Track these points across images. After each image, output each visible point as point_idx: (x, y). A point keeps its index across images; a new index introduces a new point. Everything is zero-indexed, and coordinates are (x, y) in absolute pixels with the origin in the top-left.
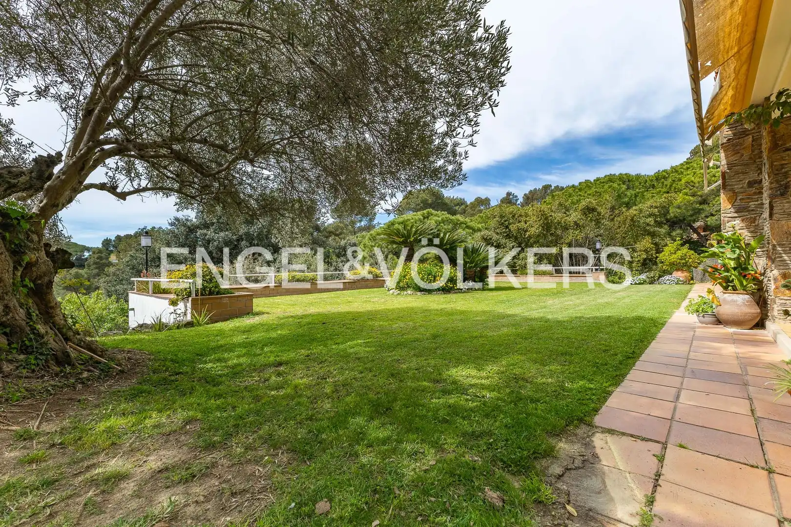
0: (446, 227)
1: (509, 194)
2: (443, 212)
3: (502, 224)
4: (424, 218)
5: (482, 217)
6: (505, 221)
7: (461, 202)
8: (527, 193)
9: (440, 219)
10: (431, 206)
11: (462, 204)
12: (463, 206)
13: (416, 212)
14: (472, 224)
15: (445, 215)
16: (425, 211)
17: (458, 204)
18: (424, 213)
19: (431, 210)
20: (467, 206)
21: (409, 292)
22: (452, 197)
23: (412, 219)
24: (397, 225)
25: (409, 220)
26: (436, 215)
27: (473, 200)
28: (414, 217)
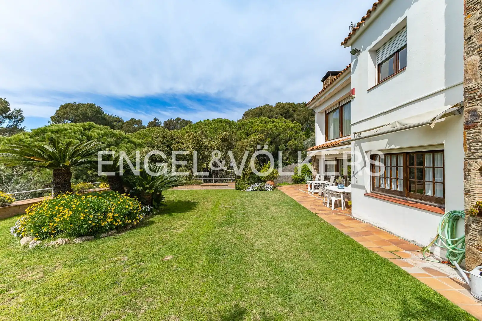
0: (109, 140)
1: (155, 120)
2: (106, 127)
3: (164, 143)
4: (85, 129)
5: (140, 134)
6: (167, 141)
7: (119, 120)
8: (166, 121)
9: (103, 132)
10: (91, 119)
11: (119, 121)
12: (120, 123)
13: (75, 122)
14: (134, 139)
15: (108, 129)
16: (85, 123)
17: (116, 121)
18: (84, 125)
19: (93, 123)
20: (123, 123)
21: (60, 241)
22: (110, 115)
23: (71, 129)
24: (49, 133)
25: (66, 130)
26: (98, 128)
27: (129, 120)
28: (72, 127)
